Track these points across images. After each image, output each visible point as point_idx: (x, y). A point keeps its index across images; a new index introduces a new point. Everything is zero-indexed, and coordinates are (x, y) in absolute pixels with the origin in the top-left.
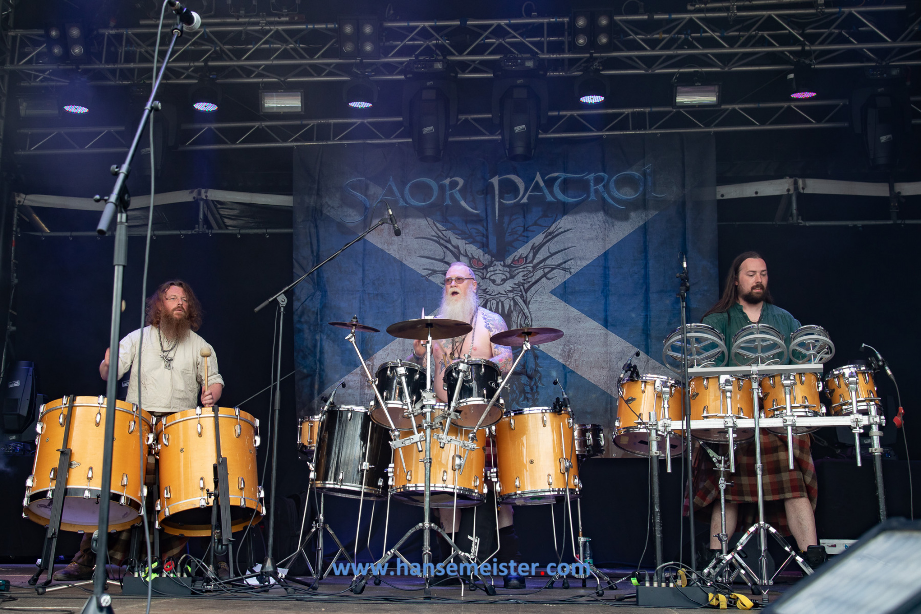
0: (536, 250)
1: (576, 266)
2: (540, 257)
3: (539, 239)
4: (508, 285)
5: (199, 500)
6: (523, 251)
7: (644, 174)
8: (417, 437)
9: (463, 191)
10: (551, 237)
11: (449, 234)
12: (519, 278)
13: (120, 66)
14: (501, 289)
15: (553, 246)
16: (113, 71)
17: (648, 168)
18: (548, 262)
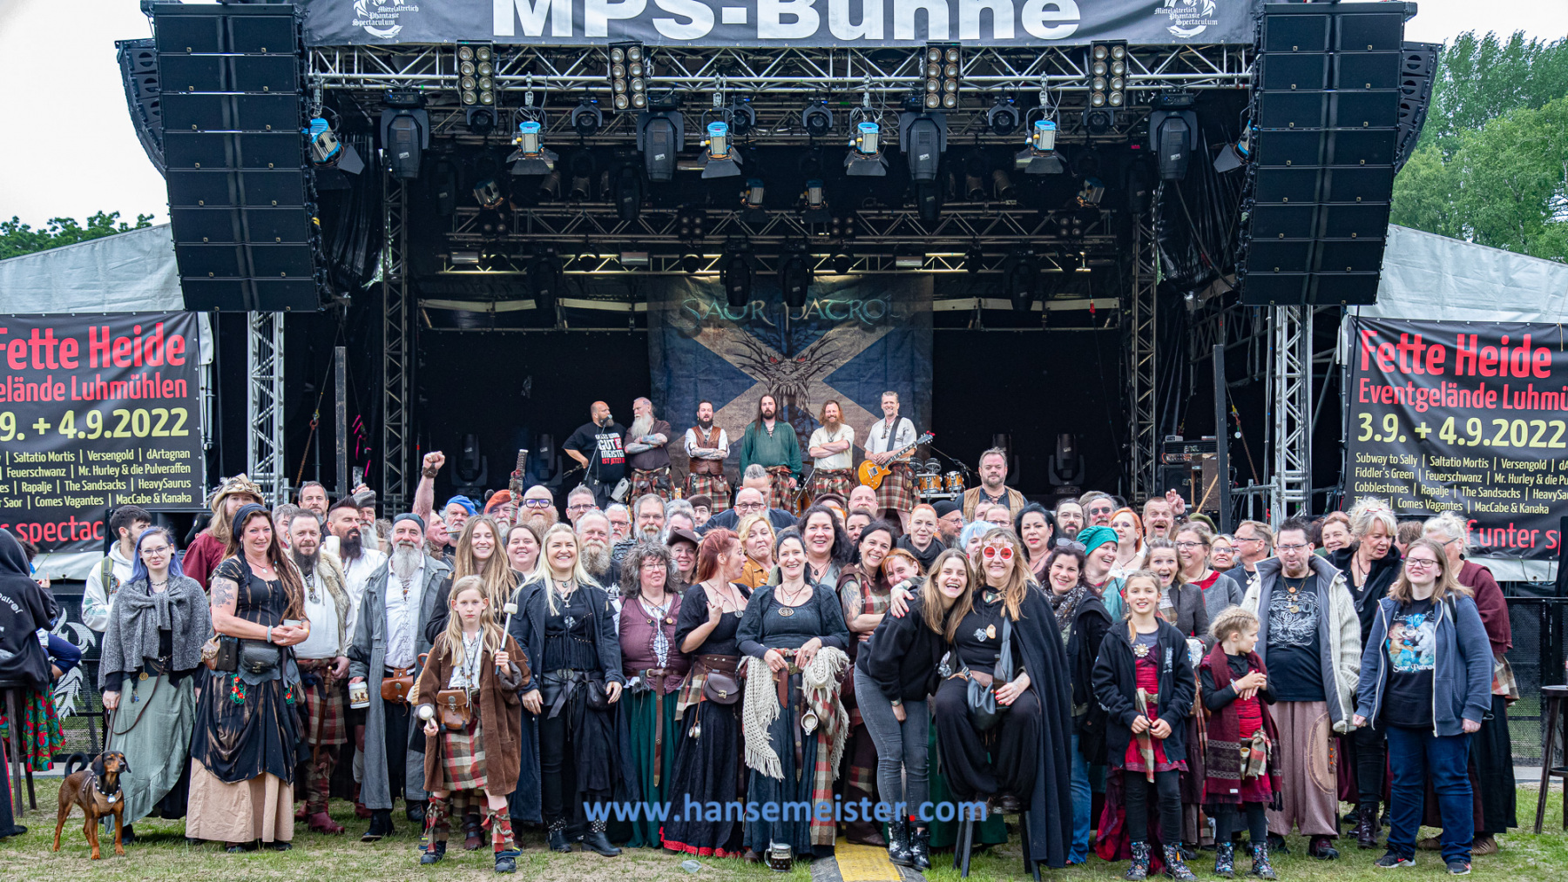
0: (813, 352)
1: (840, 363)
2: (816, 356)
3: (815, 344)
4: (795, 375)
6: (805, 352)
7: (886, 301)
9: (763, 310)
10: (823, 343)
11: (754, 339)
12: (802, 371)
14: (790, 377)
15: (824, 350)
17: (888, 297)
18: (822, 360)
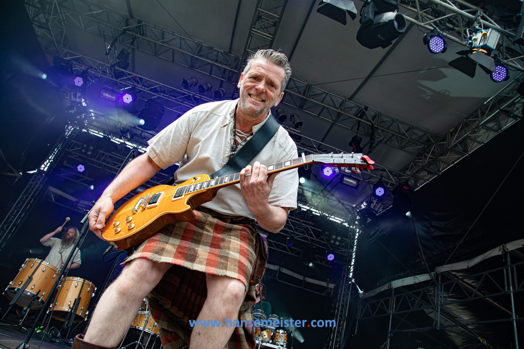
5: (66, 309)
8: (146, 312)
13: (100, 162)
16: (97, 163)
